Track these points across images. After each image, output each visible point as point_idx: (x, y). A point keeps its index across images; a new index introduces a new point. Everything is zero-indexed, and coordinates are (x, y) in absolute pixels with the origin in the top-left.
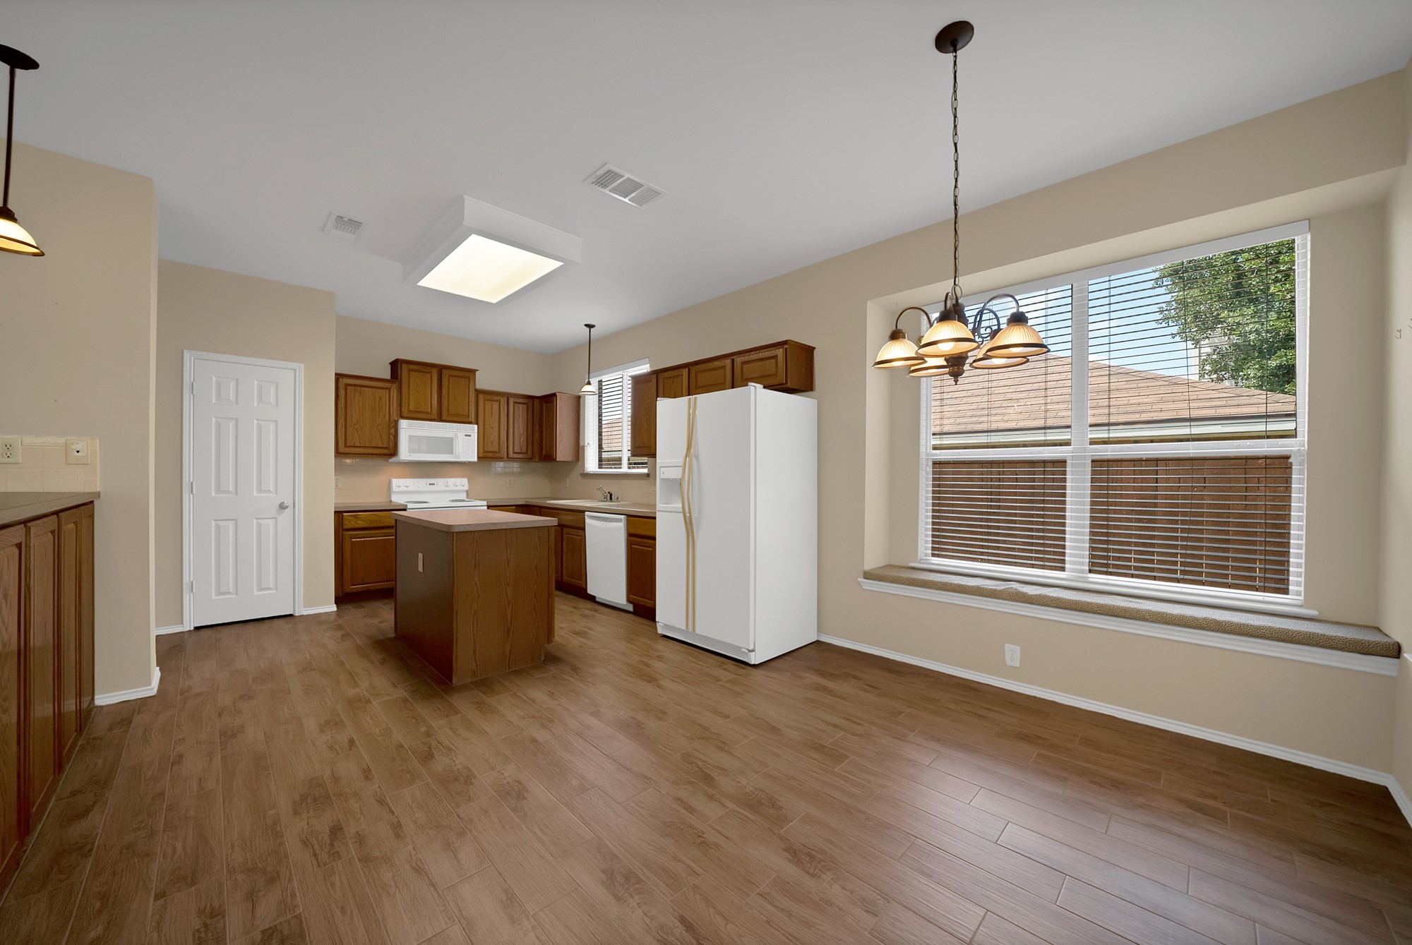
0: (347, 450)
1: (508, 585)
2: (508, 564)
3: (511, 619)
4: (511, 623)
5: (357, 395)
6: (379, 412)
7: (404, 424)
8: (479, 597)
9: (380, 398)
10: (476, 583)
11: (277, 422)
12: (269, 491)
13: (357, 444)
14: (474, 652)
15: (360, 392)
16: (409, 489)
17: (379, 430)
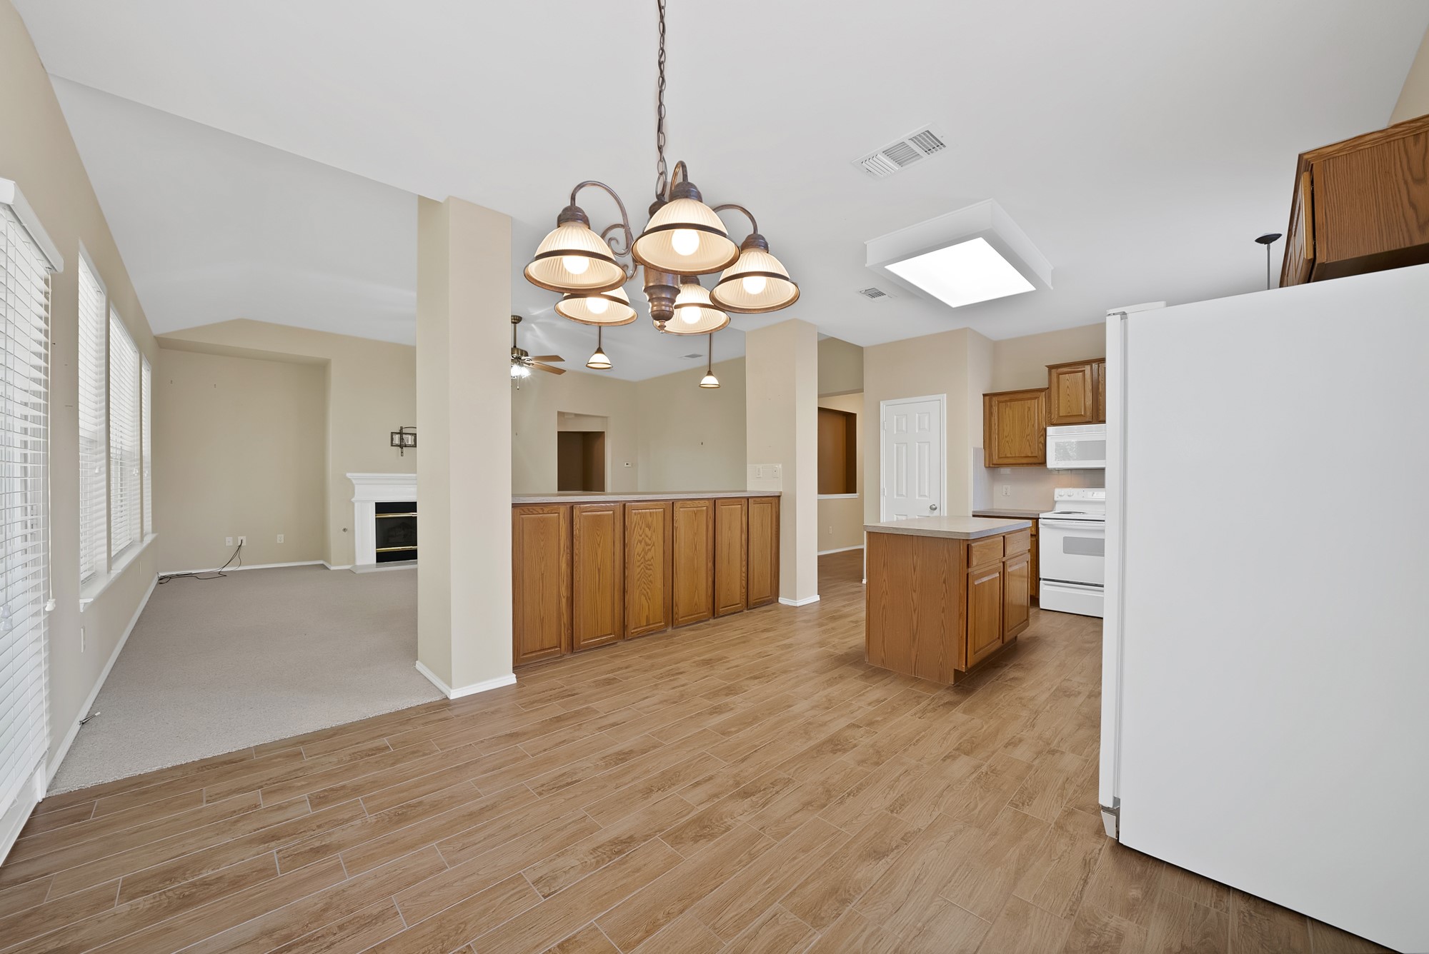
0: (1001, 461)
1: (915, 591)
2: (914, 571)
3: (917, 626)
4: (917, 629)
5: (1007, 409)
6: (1028, 421)
7: (1051, 430)
8: (887, 594)
9: (1029, 408)
10: (885, 580)
11: (929, 442)
12: (925, 496)
13: (1008, 455)
14: (883, 642)
15: (1010, 406)
16: (1072, 499)
17: (1028, 440)
